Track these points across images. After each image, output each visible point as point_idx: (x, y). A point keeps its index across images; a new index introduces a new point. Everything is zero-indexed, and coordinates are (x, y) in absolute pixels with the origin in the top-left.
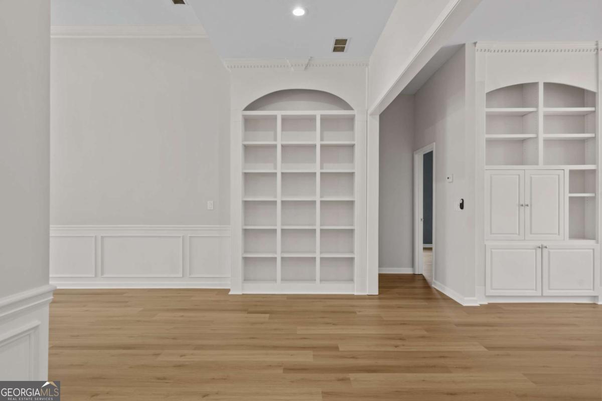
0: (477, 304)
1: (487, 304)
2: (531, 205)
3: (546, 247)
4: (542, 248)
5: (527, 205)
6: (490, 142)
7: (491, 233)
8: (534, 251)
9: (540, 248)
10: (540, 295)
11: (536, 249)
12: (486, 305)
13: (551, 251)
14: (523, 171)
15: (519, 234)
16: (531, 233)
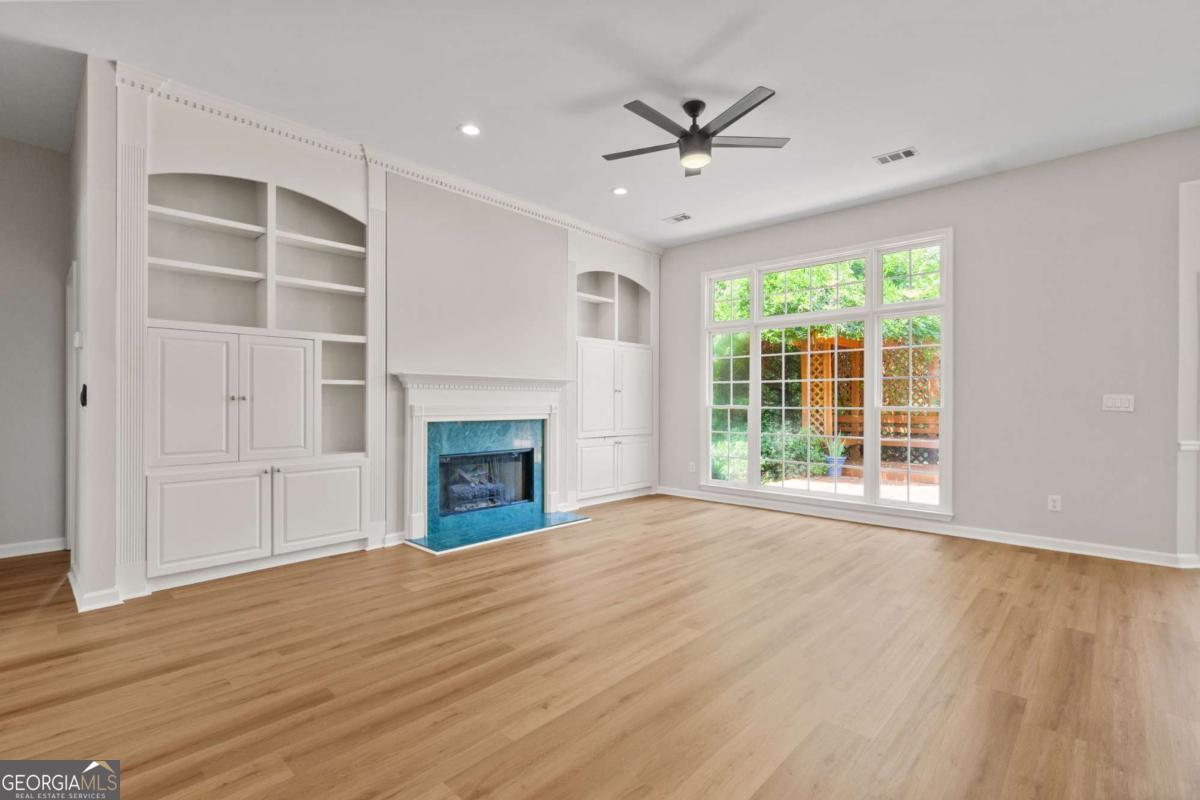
0: (120, 601)
1: (150, 593)
2: (252, 399)
3: (279, 471)
4: (274, 471)
5: (244, 399)
6: (154, 271)
7: (163, 453)
8: (257, 479)
9: (266, 472)
10: (269, 554)
11: (260, 476)
12: (148, 596)
13: (287, 475)
14: (237, 336)
15: (227, 451)
16: (252, 448)
